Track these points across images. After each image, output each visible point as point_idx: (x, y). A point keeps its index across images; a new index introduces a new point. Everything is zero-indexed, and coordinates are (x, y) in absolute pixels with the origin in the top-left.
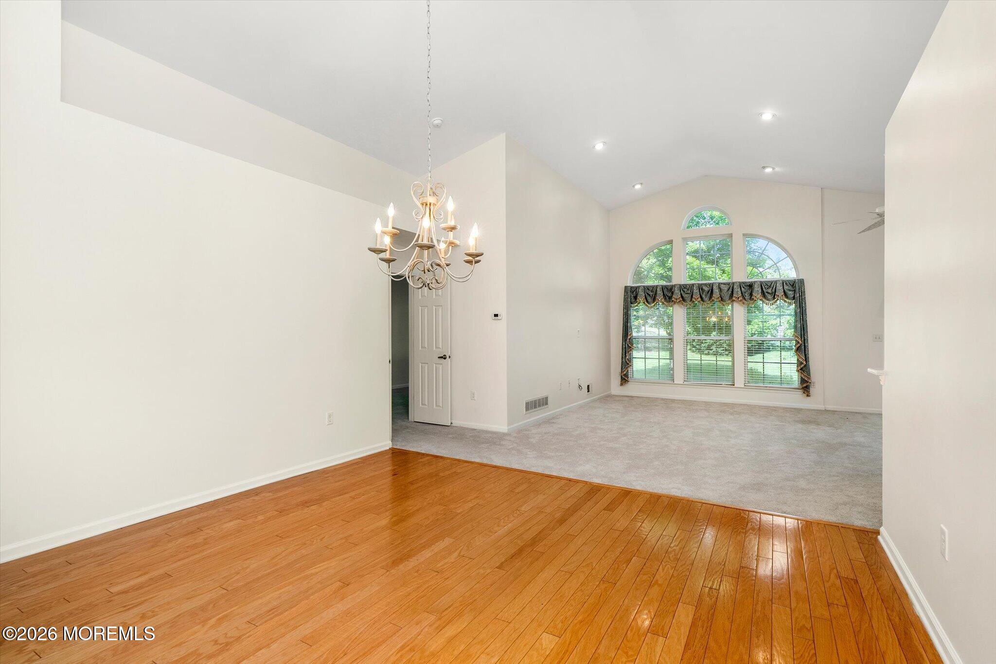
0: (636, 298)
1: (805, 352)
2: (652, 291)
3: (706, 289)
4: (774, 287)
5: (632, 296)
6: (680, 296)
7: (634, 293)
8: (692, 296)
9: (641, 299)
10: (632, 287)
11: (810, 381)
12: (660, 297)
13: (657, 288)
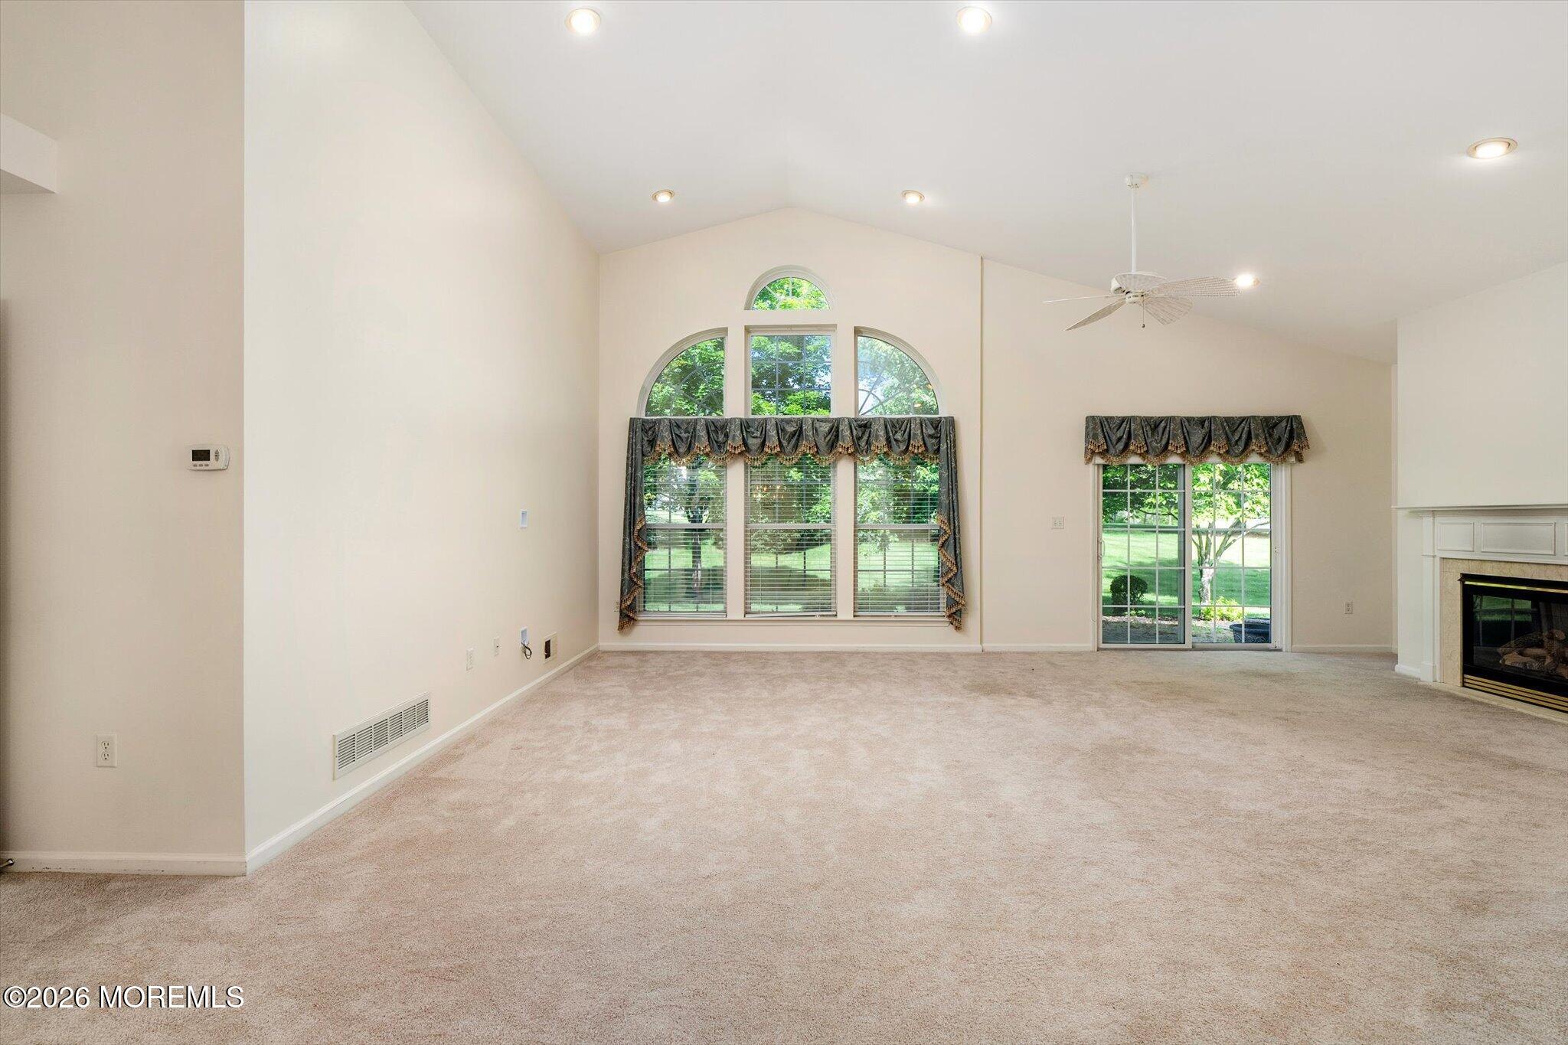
0: (652, 443)
1: (955, 551)
2: (687, 431)
3: (790, 429)
4: (908, 430)
5: (646, 439)
6: (741, 443)
7: (650, 432)
8: (764, 441)
9: (664, 444)
10: (644, 421)
11: (963, 602)
12: (702, 444)
13: (696, 423)
